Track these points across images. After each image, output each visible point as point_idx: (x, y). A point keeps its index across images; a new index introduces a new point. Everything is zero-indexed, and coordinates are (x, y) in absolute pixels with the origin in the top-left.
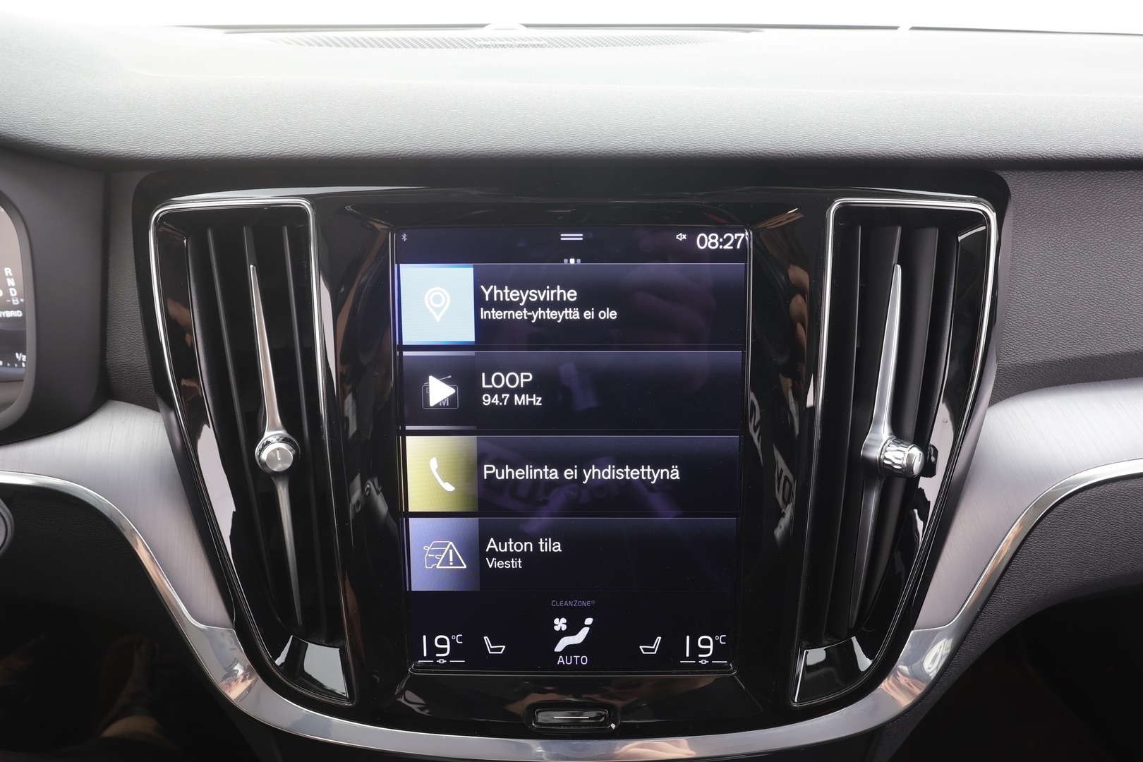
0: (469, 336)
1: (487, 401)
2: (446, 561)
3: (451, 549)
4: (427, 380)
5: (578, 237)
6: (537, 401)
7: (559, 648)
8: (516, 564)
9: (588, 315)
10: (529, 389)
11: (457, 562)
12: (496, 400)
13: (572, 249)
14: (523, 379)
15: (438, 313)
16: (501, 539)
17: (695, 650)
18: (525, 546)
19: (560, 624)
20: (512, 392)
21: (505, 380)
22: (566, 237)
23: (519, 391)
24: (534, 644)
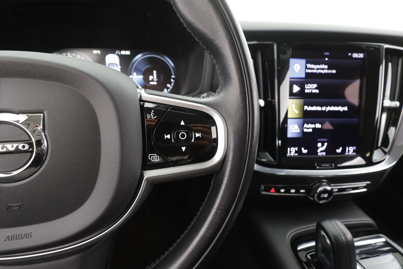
0: (303, 76)
1: (307, 91)
2: (295, 130)
3: (296, 126)
4: (293, 86)
5: (328, 53)
6: (317, 91)
7: (319, 151)
8: (311, 130)
9: (330, 71)
10: (316, 88)
11: (297, 130)
13: (327, 56)
14: (315, 86)
15: (297, 70)
16: (308, 124)
17: (349, 151)
18: (313, 126)
19: (319, 145)
20: (312, 89)
21: (311, 86)
22: (325, 53)
23: (314, 89)
24: (313, 150)
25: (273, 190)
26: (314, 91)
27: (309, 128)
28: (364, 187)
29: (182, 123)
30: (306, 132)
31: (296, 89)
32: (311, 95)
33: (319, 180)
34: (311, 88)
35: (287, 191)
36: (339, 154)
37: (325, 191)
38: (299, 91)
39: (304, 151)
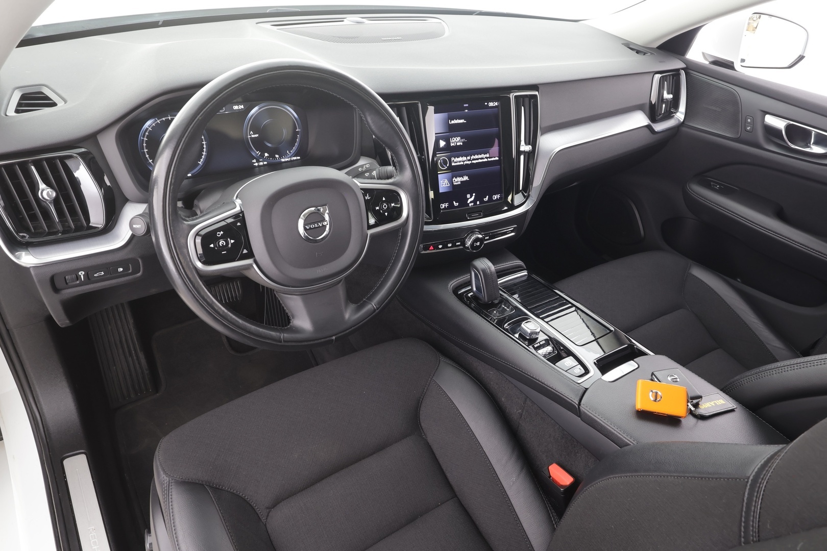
0: (447, 130)
1: (452, 145)
2: (445, 185)
3: (446, 181)
4: (438, 141)
5: (467, 105)
6: (462, 143)
7: (468, 202)
8: (459, 183)
10: (460, 141)
11: (448, 184)
12: (453, 144)
13: (466, 108)
14: (458, 139)
16: (456, 177)
18: (461, 179)
19: (468, 196)
21: (455, 139)
22: (465, 105)
23: (458, 142)
24: (463, 202)
25: (432, 248)
26: (458, 144)
27: (458, 181)
28: (512, 231)
29: (384, 199)
30: (455, 185)
31: (442, 144)
32: (457, 148)
33: (471, 230)
34: (456, 141)
35: (445, 246)
36: (486, 202)
37: (477, 240)
38: (445, 145)
39: (456, 204)
